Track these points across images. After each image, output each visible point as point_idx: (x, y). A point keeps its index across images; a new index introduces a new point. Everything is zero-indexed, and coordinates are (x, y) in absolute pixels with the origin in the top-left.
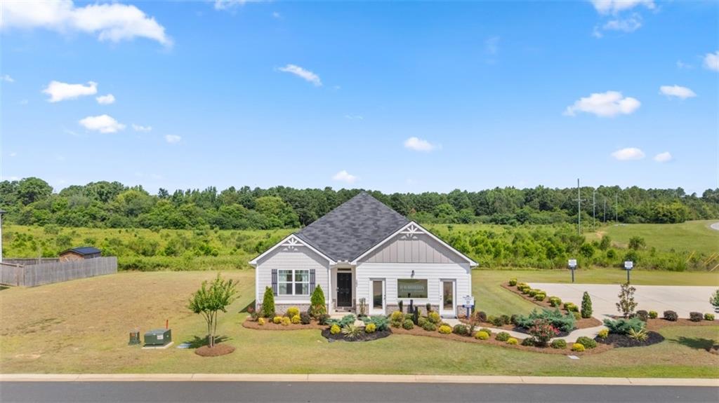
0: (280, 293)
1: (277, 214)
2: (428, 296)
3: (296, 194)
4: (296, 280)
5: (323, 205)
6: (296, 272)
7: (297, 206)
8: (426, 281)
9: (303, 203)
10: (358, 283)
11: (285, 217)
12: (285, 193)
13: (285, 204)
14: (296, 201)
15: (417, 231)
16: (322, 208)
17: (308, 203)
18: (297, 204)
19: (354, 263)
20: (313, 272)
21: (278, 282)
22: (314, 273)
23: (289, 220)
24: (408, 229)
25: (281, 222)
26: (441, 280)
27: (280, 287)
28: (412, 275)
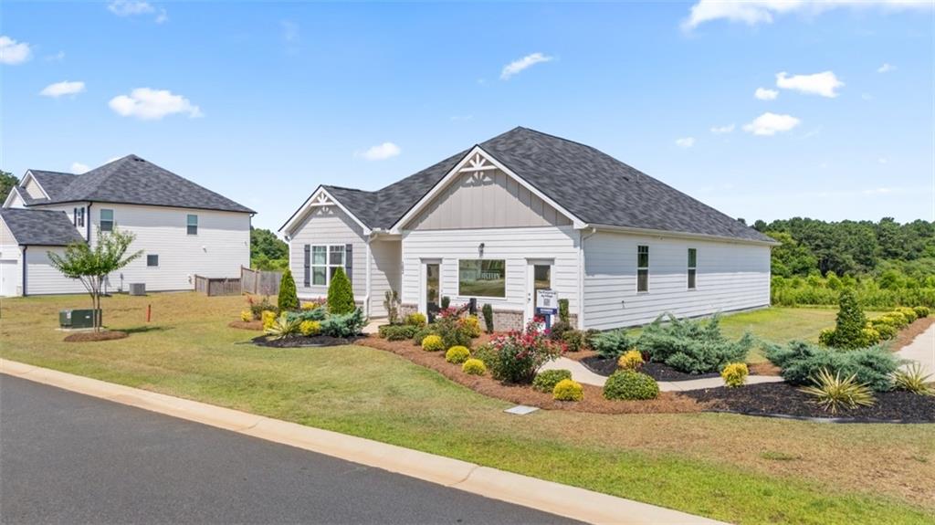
0: (314, 283)
1: (781, 257)
2: (507, 293)
3: (819, 228)
4: (331, 263)
5: (866, 246)
6: (332, 248)
7: (817, 245)
8: (502, 263)
9: (828, 242)
10: (405, 267)
11: (795, 262)
12: (801, 226)
13: (794, 242)
14: (816, 238)
15: (484, 165)
16: (864, 249)
17: (838, 241)
18: (818, 242)
19: (394, 231)
20: (349, 249)
21: (312, 265)
22: (351, 251)
23: (800, 266)
24: (472, 162)
25: (786, 269)
26: (529, 260)
27: (315, 274)
28: (482, 252)
